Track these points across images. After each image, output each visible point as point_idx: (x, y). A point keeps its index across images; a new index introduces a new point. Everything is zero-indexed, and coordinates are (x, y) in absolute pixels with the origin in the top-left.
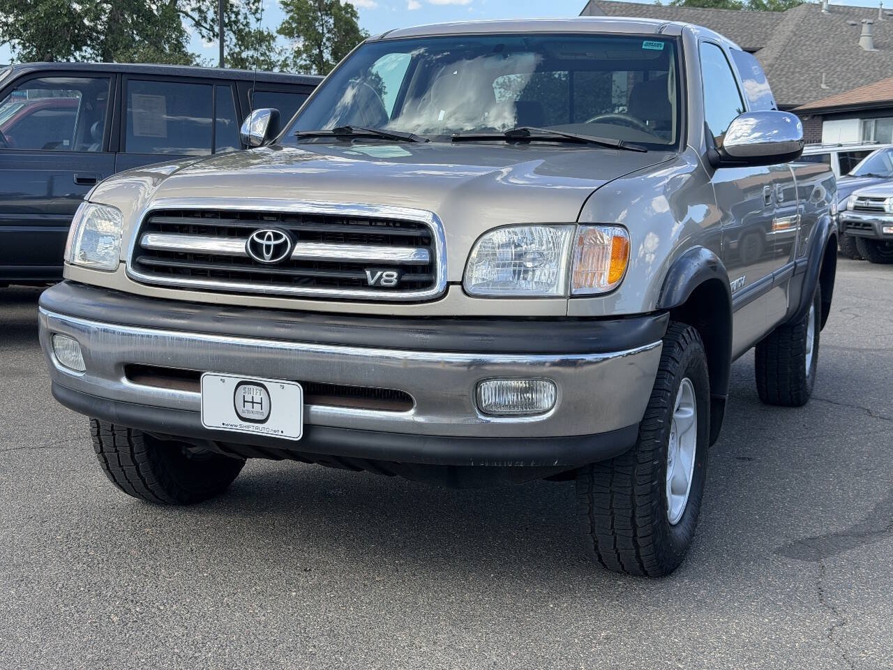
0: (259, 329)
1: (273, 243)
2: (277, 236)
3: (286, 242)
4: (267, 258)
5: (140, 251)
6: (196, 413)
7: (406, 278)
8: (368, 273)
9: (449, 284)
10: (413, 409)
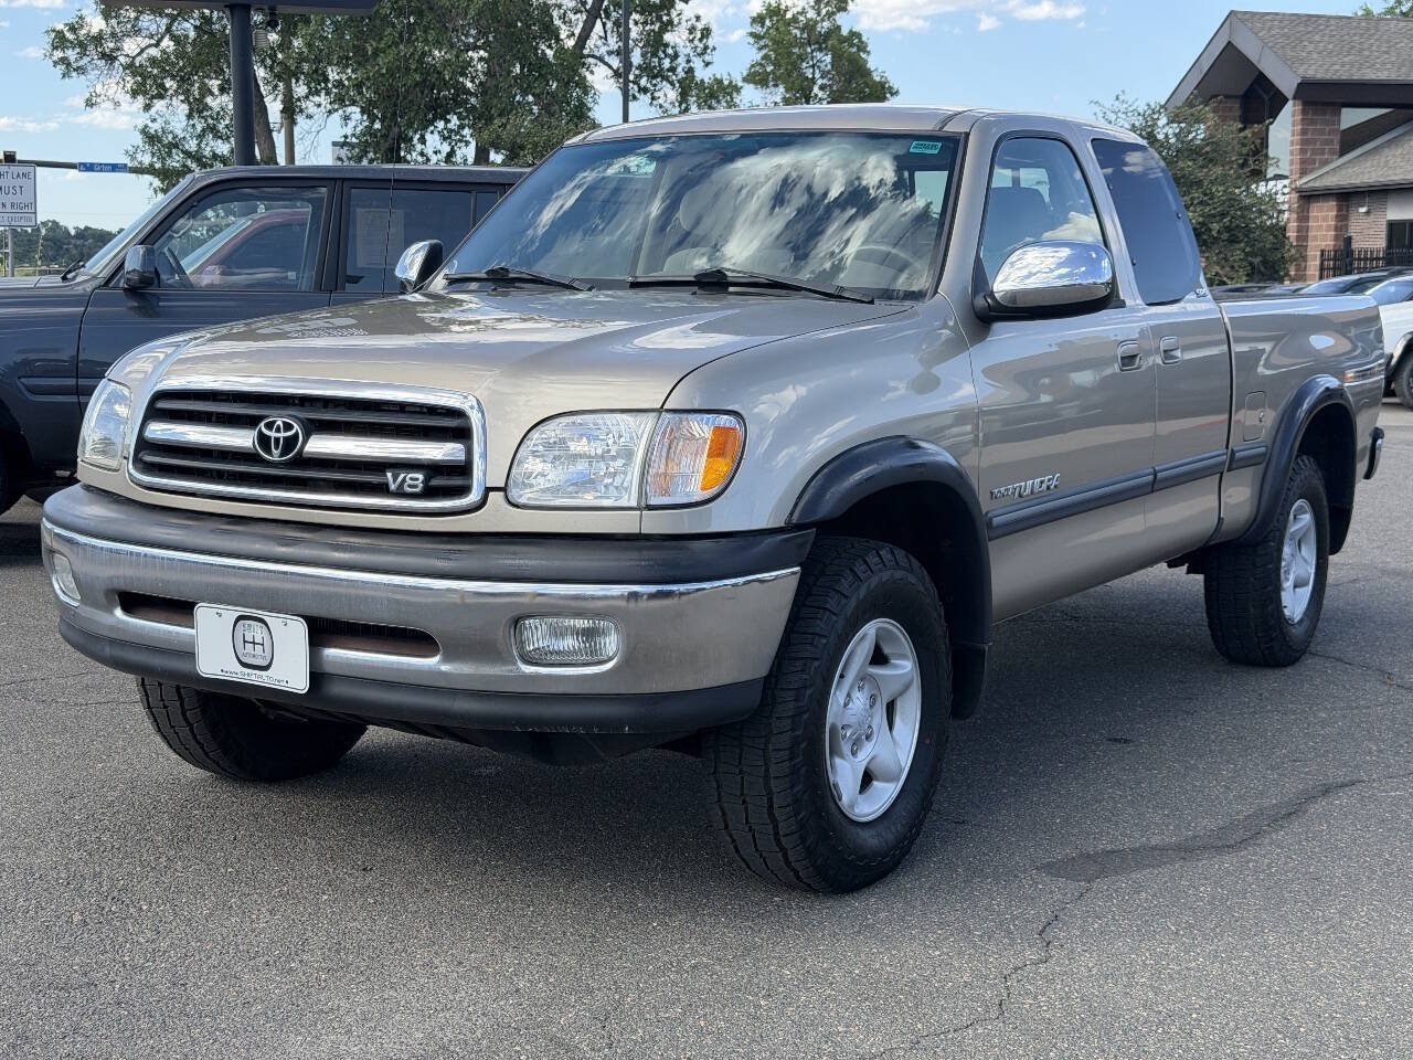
0: (259, 547)
1: (282, 435)
2: (288, 427)
3: (296, 434)
4: (275, 455)
5: (143, 444)
6: (189, 655)
7: (435, 482)
8: (389, 475)
9: (488, 490)
10: (440, 654)
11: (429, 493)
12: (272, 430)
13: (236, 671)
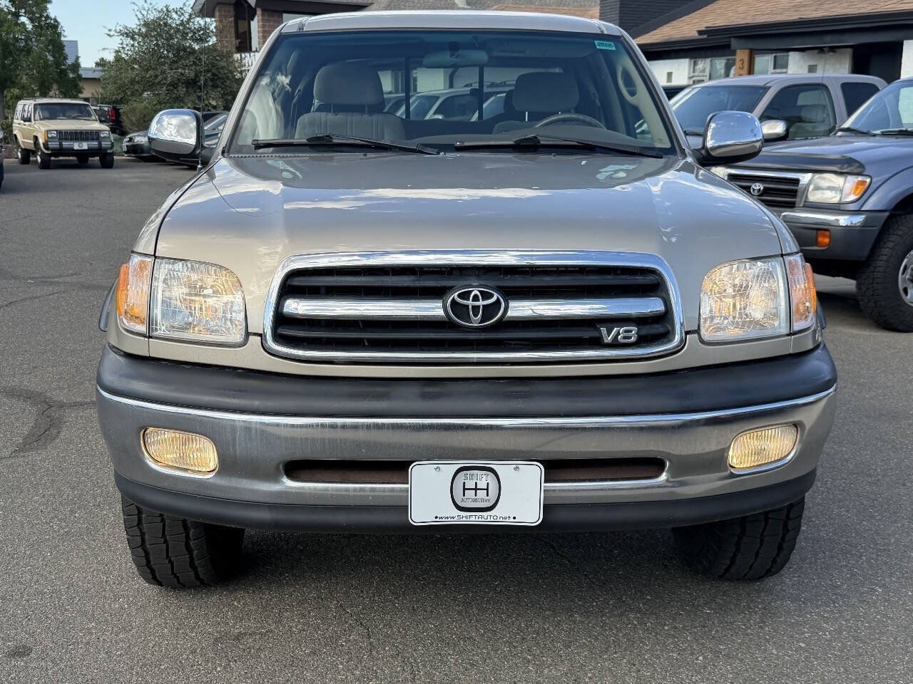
1: (481, 303)
2: (486, 296)
3: (498, 301)
4: (476, 321)
5: (281, 319)
6: (403, 508)
7: (647, 330)
8: (603, 330)
9: (687, 333)
10: (664, 474)
11: (643, 341)
12: (468, 299)
13: (452, 516)
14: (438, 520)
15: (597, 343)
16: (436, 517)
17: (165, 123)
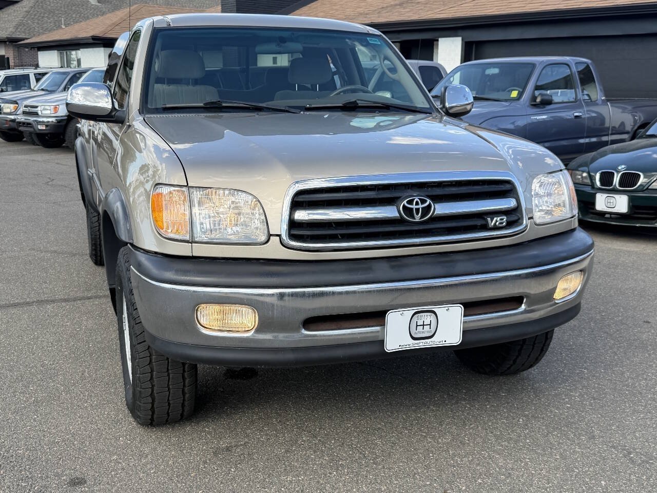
1: (420, 206)
2: (423, 202)
3: (430, 205)
4: (417, 218)
7: (510, 219)
8: (489, 219)
9: (528, 219)
10: (523, 305)
11: (510, 224)
12: (412, 204)
13: (410, 344)
14: (401, 347)
15: (485, 228)
16: (400, 346)
17: (74, 94)
